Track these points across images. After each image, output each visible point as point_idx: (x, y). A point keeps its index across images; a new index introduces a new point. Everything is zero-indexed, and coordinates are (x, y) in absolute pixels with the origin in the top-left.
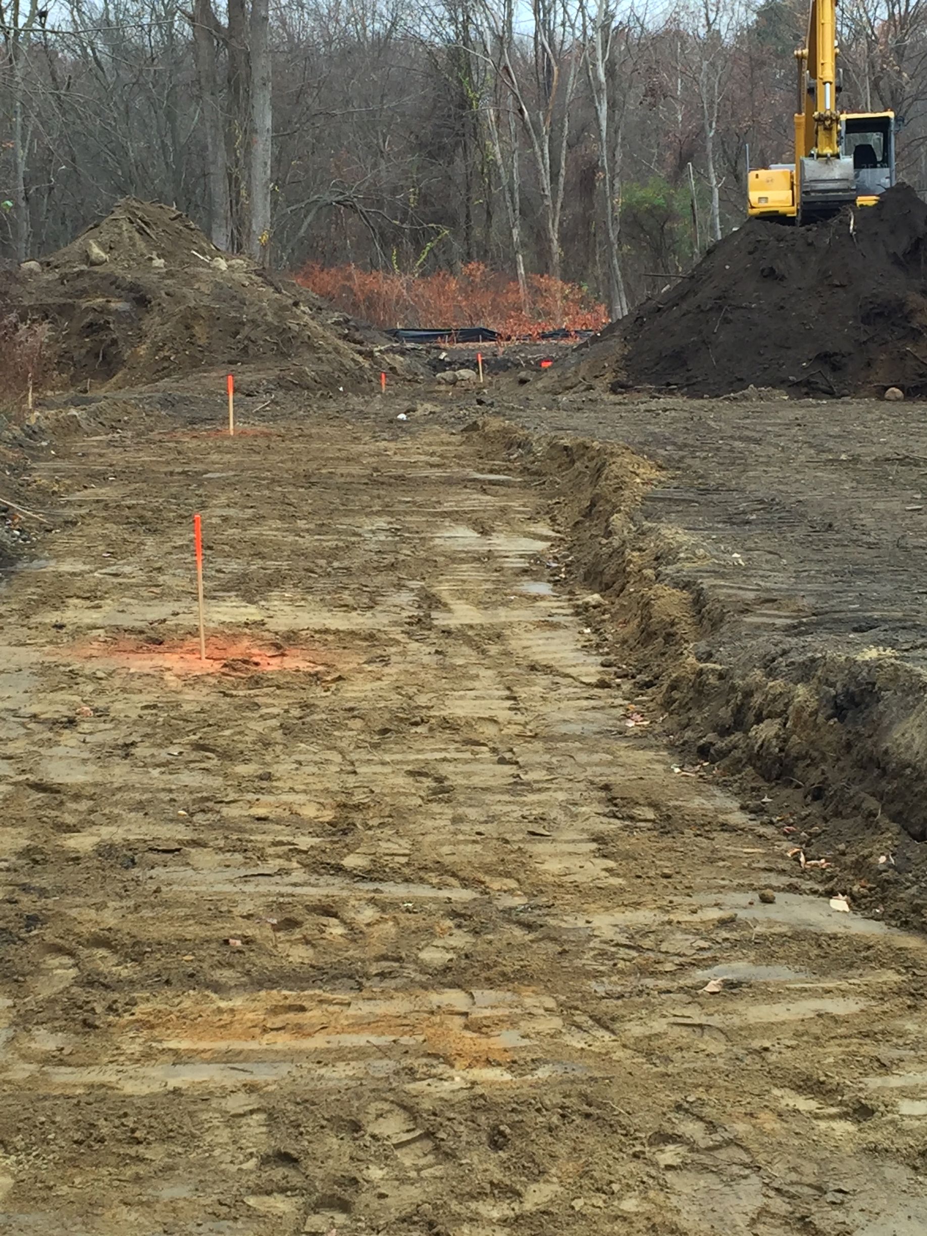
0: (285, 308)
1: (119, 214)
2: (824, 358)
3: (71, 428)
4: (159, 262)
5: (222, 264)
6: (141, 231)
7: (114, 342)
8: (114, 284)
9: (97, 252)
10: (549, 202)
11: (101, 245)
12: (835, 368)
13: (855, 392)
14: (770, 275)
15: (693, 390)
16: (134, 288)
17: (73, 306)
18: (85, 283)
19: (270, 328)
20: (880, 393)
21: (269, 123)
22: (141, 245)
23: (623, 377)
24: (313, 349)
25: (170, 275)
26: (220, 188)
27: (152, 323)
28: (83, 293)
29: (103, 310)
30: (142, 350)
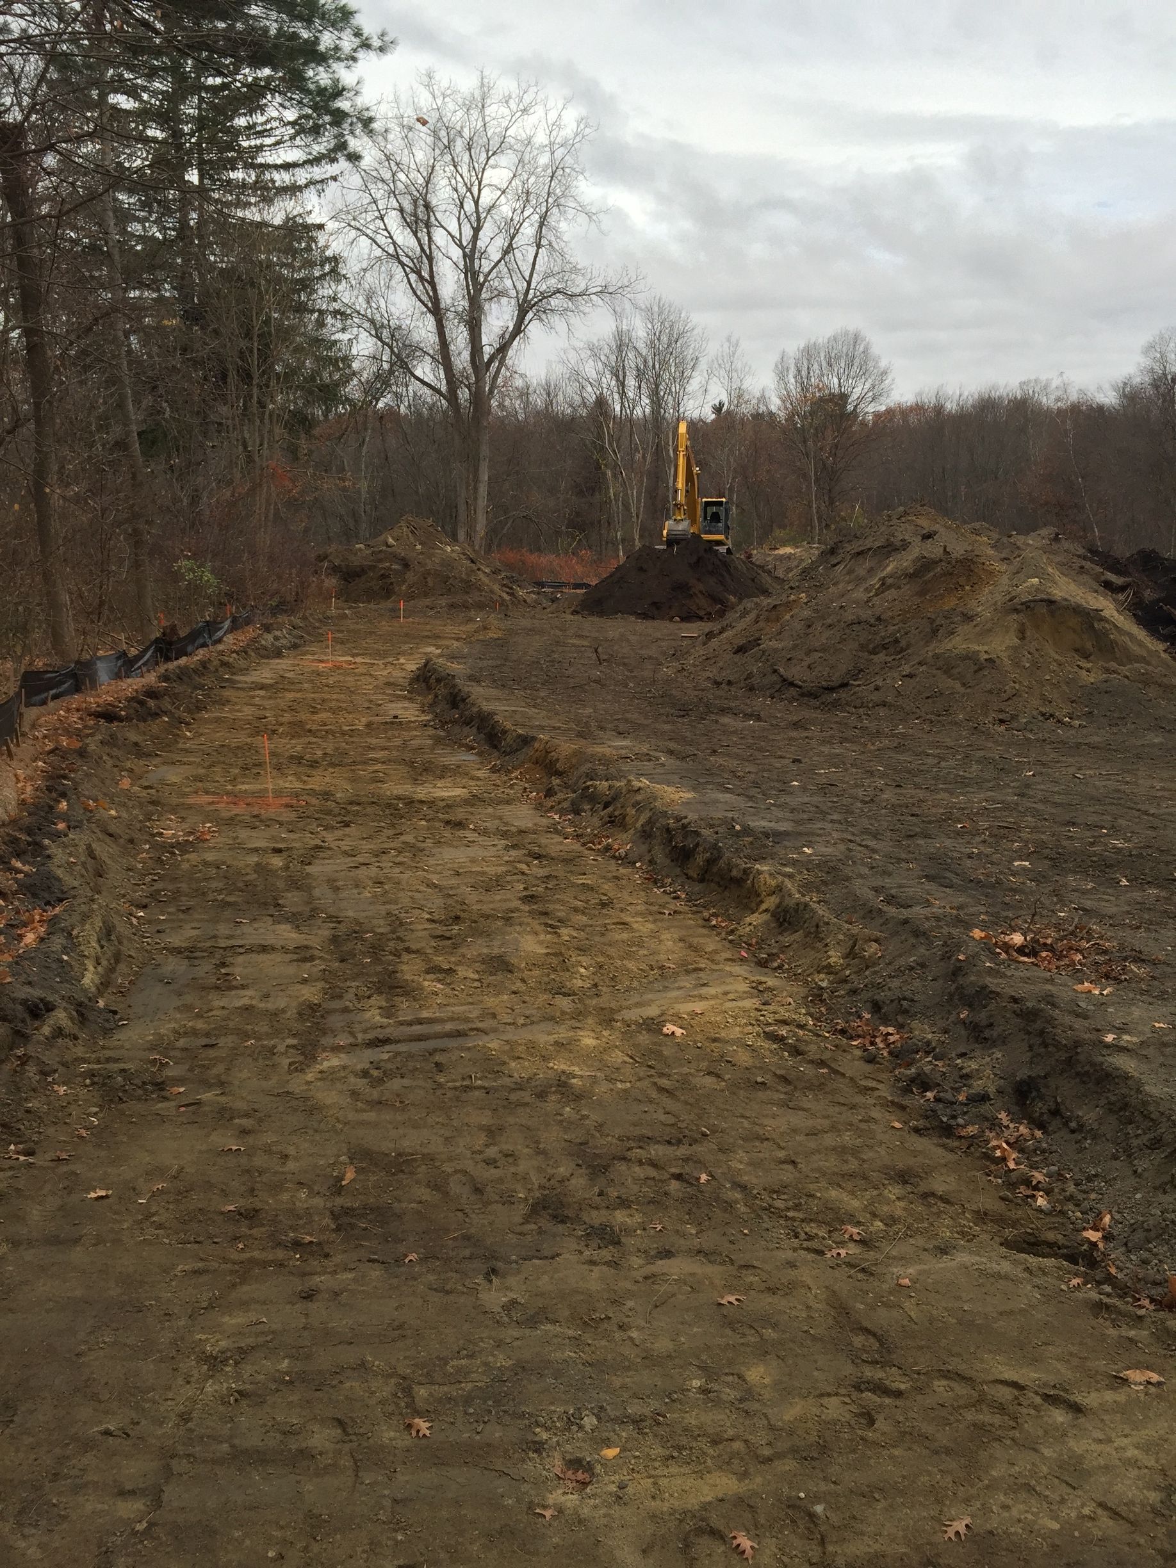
0: (473, 571)
1: (403, 524)
2: (654, 604)
3: (345, 616)
4: (419, 547)
5: (449, 549)
6: (412, 532)
7: (392, 583)
8: (395, 557)
9: (390, 540)
10: (634, 519)
11: (393, 538)
12: (658, 608)
13: (662, 619)
14: (641, 569)
15: (601, 614)
16: (403, 559)
17: (375, 567)
18: (382, 556)
19: (462, 580)
20: (671, 619)
21: (486, 478)
22: (412, 539)
23: (578, 609)
24: (479, 590)
25: (422, 553)
26: (462, 508)
27: (410, 576)
28: (381, 561)
29: (389, 569)
30: (404, 588)
